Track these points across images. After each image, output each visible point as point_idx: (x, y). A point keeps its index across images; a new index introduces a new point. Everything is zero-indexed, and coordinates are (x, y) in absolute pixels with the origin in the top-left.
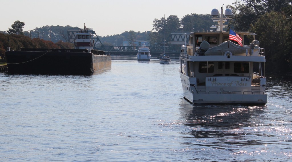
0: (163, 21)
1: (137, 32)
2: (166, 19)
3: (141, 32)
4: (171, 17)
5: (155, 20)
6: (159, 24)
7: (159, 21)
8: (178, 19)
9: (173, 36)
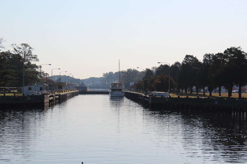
0: (107, 74)
1: (96, 77)
2: (108, 73)
3: (98, 77)
4: (110, 73)
5: (104, 74)
6: (105, 75)
7: (105, 74)
8: (113, 73)
9: (109, 81)
